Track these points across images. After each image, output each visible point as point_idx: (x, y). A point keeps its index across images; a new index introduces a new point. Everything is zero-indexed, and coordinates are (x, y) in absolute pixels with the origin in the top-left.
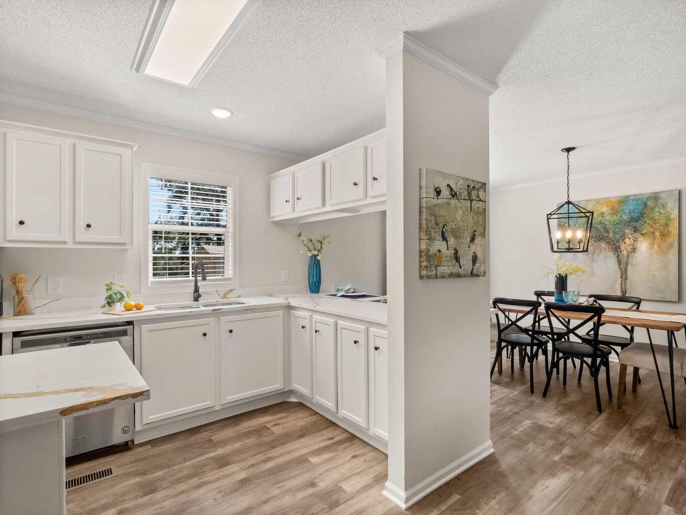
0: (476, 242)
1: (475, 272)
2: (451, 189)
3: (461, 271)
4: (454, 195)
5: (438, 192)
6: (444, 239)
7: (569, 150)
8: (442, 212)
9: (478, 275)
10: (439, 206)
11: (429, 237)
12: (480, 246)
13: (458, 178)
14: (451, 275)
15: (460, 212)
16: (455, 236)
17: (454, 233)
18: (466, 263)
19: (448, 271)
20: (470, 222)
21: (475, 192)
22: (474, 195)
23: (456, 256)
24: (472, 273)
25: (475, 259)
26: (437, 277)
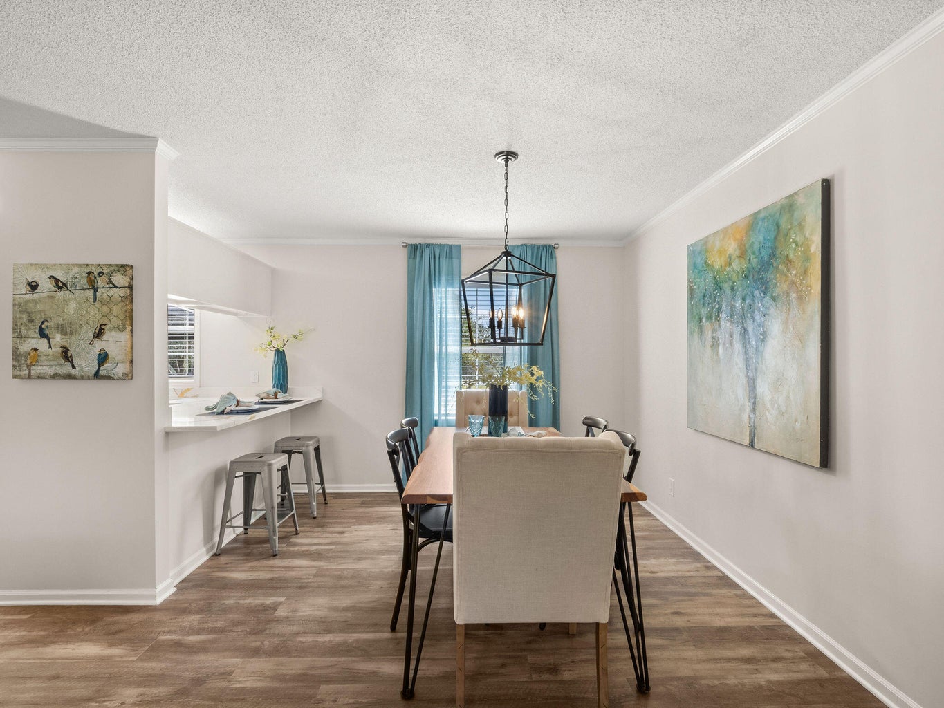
0: (104, 337)
1: (102, 373)
2: (57, 281)
4: (59, 285)
5: (34, 287)
6: (43, 334)
7: (509, 155)
8: (40, 307)
9: (109, 378)
10: (34, 301)
11: (18, 334)
12: (113, 343)
13: (69, 267)
14: (55, 376)
15: (73, 305)
16: (64, 333)
17: (62, 329)
18: (86, 361)
19: (51, 371)
20: (94, 314)
21: (104, 278)
22: (101, 282)
23: (66, 355)
24: (97, 375)
25: (103, 358)
26: (29, 377)
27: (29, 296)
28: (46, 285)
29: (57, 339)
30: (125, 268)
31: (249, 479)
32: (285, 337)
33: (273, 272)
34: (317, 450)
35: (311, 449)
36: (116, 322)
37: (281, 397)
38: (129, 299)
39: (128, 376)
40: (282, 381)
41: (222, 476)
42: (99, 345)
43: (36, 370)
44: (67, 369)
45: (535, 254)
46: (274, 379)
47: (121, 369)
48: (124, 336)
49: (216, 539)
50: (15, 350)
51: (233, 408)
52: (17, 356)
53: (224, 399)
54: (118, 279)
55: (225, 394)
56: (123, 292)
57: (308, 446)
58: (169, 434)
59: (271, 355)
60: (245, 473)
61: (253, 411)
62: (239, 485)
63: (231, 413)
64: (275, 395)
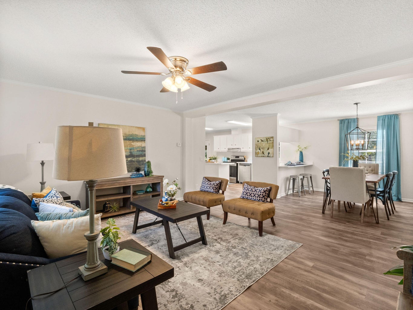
0: (269, 150)
1: (269, 156)
2: (262, 140)
3: (264, 156)
4: (262, 141)
5: (258, 141)
6: (260, 149)
7: (357, 104)
8: (259, 145)
9: (270, 157)
10: (258, 144)
11: (256, 150)
12: (270, 151)
13: (263, 138)
14: (261, 156)
15: (264, 144)
16: (263, 149)
17: (262, 148)
18: (266, 154)
19: (261, 155)
20: (267, 146)
21: (269, 139)
22: (268, 140)
23: (263, 153)
24: (268, 156)
25: (269, 153)
26: (258, 156)
27: (258, 143)
28: (260, 141)
29: (262, 150)
30: (272, 137)
31: (294, 180)
32: (302, 148)
33: (299, 131)
34: (311, 177)
35: (309, 177)
36: (271, 147)
37: (301, 163)
38: (273, 143)
39: (273, 157)
40: (302, 160)
41: (288, 179)
42: (268, 151)
43: (259, 155)
44: (263, 155)
45: (389, 118)
46: (300, 159)
47: (272, 155)
48: (272, 149)
49: (287, 192)
50: (255, 152)
51: (290, 164)
52: (256, 153)
53: (288, 162)
54: (271, 139)
55: (289, 161)
56: (272, 142)
57: (308, 175)
58: (280, 168)
59: (299, 153)
60: (293, 179)
61: (294, 165)
62: (292, 181)
63: (290, 165)
64: (300, 163)
